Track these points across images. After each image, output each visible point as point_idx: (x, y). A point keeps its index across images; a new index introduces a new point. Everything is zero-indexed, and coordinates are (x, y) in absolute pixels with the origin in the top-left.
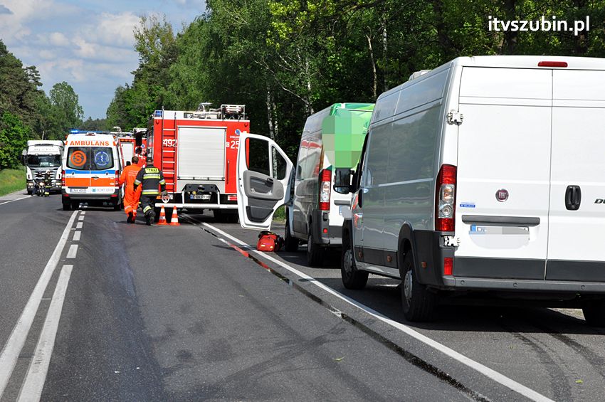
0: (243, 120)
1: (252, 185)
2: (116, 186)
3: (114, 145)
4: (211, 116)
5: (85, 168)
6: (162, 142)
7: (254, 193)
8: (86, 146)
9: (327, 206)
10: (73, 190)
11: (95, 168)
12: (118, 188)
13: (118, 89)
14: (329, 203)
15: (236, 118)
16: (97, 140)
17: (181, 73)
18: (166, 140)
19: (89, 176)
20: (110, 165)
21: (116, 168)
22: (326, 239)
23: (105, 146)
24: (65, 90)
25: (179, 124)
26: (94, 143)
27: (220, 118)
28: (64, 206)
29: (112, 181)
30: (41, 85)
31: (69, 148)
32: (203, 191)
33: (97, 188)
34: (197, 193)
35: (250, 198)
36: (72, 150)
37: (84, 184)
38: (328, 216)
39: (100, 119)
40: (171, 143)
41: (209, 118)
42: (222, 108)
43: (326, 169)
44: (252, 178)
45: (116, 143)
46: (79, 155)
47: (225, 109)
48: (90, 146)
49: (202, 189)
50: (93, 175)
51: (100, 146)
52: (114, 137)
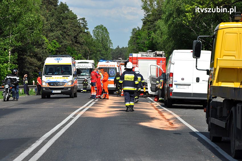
0: (164, 57)
1: (152, 80)
4: (151, 56)
7: (153, 83)
8: (105, 67)
13: (133, 30)
15: (161, 56)
16: (110, 64)
18: (134, 65)
23: (113, 67)
24: (101, 30)
25: (138, 59)
26: (109, 66)
27: (154, 56)
30: (87, 29)
33: (110, 85)
35: (152, 84)
39: (124, 47)
41: (150, 56)
42: (155, 52)
44: (152, 78)
45: (118, 66)
47: (156, 53)
48: (107, 67)
51: (111, 67)
52: (117, 63)
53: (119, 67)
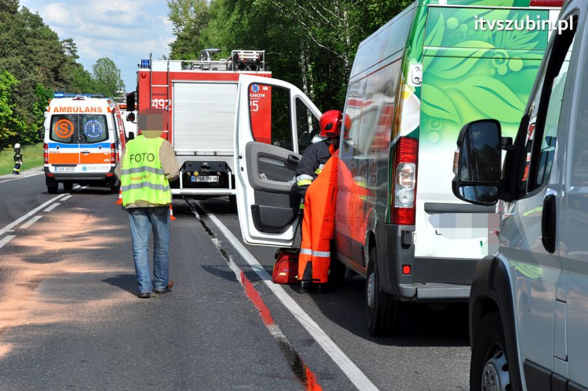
0: (262, 72)
1: (262, 168)
2: (112, 162)
3: (109, 111)
4: (218, 66)
5: (72, 141)
6: (151, 103)
7: (265, 181)
8: (73, 113)
9: (410, 215)
10: (58, 168)
11: (85, 140)
12: (114, 165)
14: (414, 210)
15: (254, 69)
16: (87, 106)
17: (210, 37)
18: (156, 100)
19: (77, 150)
20: (105, 137)
21: (112, 140)
22: (408, 288)
23: (97, 113)
24: (107, 64)
25: (173, 79)
26: (83, 109)
27: (231, 69)
28: (48, 188)
29: (106, 157)
31: (53, 116)
32: (208, 171)
33: (88, 166)
34: (201, 174)
35: (258, 190)
36: (55, 119)
37: (71, 161)
38: (411, 238)
40: (163, 105)
41: (216, 69)
42: (232, 54)
43: (407, 137)
44: (261, 155)
45: (111, 109)
46: (64, 124)
47: (236, 56)
48: (79, 113)
49: (207, 169)
50: (83, 150)
51: (90, 113)
52: (109, 101)
53: (113, 112)
